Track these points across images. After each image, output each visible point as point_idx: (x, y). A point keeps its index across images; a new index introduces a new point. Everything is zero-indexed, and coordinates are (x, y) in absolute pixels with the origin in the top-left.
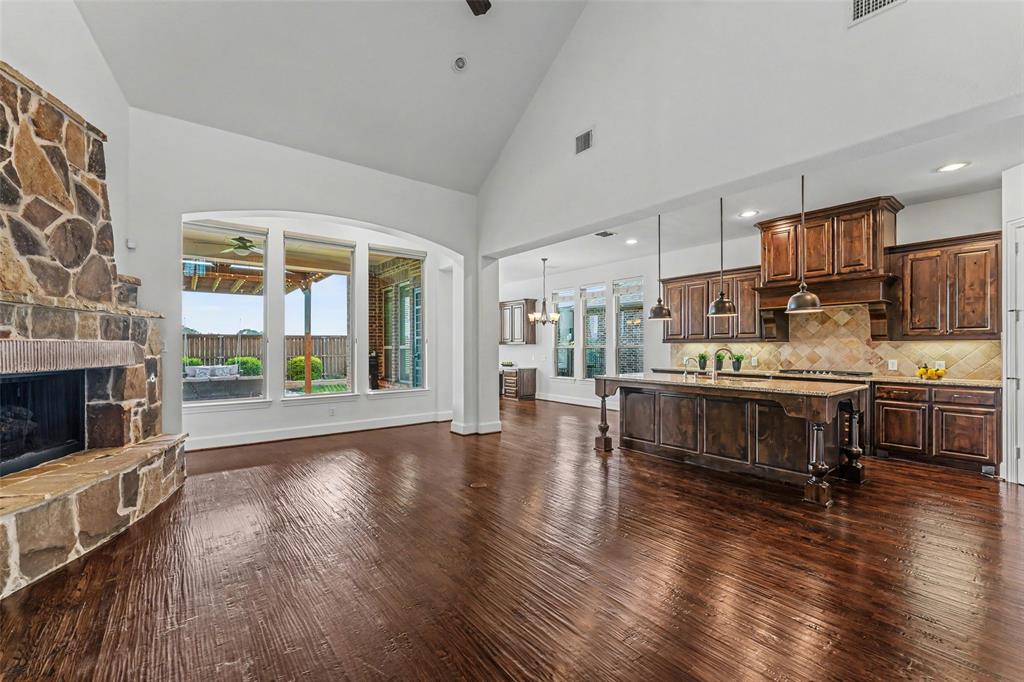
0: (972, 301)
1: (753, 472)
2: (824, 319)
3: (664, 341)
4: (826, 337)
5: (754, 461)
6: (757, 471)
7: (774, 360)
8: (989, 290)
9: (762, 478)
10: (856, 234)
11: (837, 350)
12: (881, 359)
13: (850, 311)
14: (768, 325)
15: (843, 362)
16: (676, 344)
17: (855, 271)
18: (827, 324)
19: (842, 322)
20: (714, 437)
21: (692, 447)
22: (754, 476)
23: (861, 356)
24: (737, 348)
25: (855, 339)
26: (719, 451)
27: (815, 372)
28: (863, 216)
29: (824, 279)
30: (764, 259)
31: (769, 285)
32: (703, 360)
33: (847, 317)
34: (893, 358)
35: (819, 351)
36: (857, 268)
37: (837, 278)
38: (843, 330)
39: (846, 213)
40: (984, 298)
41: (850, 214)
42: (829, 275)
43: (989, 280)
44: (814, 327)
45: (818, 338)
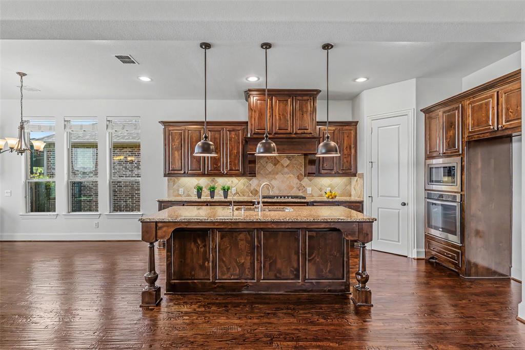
0: (346, 156)
1: (304, 288)
2: (276, 162)
3: (165, 176)
4: (277, 174)
5: (304, 279)
6: (307, 286)
7: (247, 190)
8: (353, 151)
9: (311, 291)
10: (305, 110)
11: (282, 181)
12: (304, 187)
13: (289, 158)
14: (250, 165)
15: (286, 189)
16: (173, 178)
17: (304, 133)
18: (277, 166)
19: (285, 165)
20: (270, 265)
21: (249, 277)
22: (305, 291)
23: (295, 186)
24: (221, 182)
25: (292, 175)
26: (276, 276)
27: (281, 197)
28: (308, 100)
29: (288, 136)
30: (251, 117)
31: (255, 136)
32: (199, 191)
33: (288, 162)
34: (310, 186)
35: (274, 183)
36: (305, 131)
37: (294, 136)
38: (286, 170)
39: (300, 95)
40: (351, 155)
41: (302, 97)
42: (290, 133)
43: (352, 146)
44: (270, 167)
45: (273, 174)
